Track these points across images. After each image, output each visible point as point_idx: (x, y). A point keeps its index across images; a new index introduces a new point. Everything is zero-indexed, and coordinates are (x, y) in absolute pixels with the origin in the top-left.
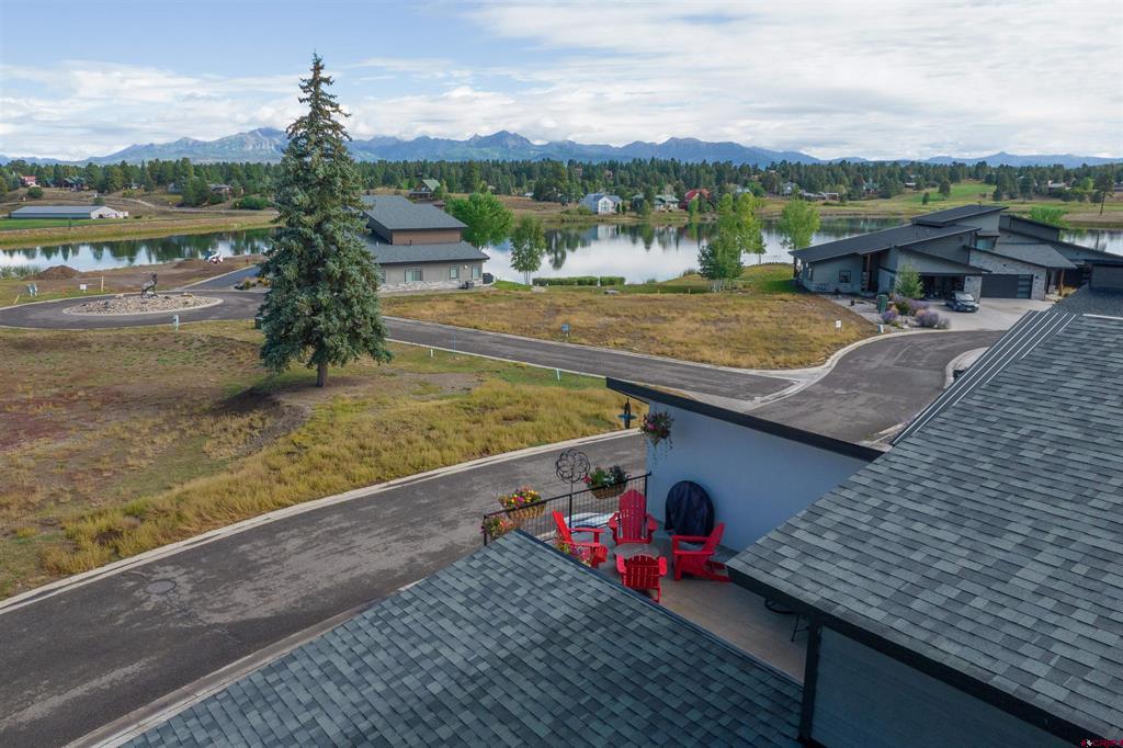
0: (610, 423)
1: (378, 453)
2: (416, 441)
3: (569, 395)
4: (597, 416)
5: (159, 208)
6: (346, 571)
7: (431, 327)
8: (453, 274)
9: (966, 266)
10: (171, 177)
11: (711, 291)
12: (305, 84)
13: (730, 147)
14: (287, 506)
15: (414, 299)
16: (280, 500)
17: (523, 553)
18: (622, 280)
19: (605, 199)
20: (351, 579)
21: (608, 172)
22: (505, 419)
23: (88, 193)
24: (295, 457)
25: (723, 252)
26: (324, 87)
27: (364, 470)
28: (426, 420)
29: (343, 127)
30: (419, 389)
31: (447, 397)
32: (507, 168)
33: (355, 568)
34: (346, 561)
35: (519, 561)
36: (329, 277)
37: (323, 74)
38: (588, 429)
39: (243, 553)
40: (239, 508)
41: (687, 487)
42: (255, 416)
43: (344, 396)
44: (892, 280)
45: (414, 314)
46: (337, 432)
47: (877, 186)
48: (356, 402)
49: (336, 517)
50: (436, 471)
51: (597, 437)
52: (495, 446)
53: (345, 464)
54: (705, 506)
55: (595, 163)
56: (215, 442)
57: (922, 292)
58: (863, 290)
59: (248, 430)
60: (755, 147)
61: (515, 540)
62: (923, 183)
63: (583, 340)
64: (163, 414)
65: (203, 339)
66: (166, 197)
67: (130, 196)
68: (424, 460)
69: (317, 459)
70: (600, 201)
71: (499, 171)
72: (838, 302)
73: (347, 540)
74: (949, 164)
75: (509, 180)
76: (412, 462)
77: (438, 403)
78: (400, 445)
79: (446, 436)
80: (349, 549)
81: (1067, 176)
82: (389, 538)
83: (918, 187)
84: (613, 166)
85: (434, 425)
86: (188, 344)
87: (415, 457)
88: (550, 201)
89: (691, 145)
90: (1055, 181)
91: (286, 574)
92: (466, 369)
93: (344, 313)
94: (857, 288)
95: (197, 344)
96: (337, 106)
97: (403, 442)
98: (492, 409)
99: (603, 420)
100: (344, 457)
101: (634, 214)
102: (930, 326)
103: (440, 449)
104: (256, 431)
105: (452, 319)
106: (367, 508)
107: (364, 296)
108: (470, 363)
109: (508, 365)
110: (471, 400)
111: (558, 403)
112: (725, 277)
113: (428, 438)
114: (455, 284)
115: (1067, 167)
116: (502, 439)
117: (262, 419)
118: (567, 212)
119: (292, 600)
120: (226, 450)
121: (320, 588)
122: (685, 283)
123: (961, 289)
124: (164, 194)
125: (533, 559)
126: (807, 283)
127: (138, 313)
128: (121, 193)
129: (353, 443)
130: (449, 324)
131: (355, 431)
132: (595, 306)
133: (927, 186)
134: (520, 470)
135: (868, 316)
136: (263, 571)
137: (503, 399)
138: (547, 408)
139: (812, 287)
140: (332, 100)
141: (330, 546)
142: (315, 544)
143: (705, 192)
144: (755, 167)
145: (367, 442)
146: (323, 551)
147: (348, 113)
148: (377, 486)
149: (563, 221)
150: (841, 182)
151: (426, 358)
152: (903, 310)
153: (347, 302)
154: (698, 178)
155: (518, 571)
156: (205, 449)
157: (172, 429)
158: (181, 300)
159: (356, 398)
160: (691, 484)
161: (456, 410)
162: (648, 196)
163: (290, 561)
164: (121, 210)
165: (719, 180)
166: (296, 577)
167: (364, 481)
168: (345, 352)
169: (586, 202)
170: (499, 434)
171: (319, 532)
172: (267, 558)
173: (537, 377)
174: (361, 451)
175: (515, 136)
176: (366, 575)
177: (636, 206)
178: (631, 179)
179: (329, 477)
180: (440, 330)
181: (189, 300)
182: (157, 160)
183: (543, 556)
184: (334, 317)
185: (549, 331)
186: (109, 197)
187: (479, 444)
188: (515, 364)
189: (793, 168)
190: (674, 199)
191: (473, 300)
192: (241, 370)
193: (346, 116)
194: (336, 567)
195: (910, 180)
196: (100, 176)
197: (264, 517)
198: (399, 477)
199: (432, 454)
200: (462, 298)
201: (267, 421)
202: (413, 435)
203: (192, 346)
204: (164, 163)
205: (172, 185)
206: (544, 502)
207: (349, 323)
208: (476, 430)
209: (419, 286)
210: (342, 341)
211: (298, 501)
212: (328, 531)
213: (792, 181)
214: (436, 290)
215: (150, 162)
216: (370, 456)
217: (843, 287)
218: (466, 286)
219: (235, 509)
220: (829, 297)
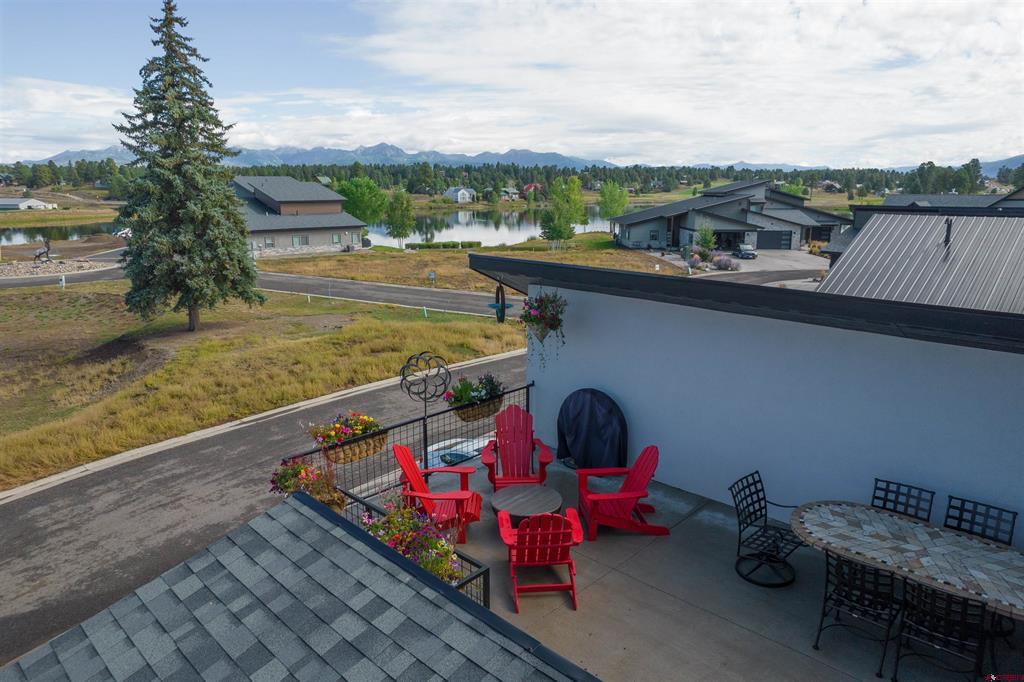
0: (474, 350)
1: (235, 390)
2: (279, 375)
3: (435, 328)
4: (462, 345)
5: (87, 201)
6: (163, 530)
7: (311, 280)
8: (336, 239)
9: (745, 223)
10: (97, 175)
11: (551, 249)
12: (157, 24)
13: (555, 155)
14: (114, 454)
15: (301, 260)
16: (106, 447)
17: (299, 551)
18: (479, 244)
19: (462, 191)
20: (168, 540)
21: (464, 174)
22: (373, 351)
23: (16, 188)
24: (141, 399)
25: (559, 218)
26: (177, 28)
27: (215, 408)
28: (293, 355)
29: (200, 71)
30: (292, 328)
31: (317, 335)
32: (386, 170)
33: (178, 524)
34: (167, 517)
35: (287, 576)
36: (192, 220)
37: (176, 14)
38: (454, 356)
39: (34, 519)
40: (46, 462)
41: (588, 396)
42: (116, 363)
43: (214, 338)
44: (691, 237)
45: (298, 270)
46: (194, 371)
47: (660, 183)
48: (224, 342)
49: (172, 462)
50: (296, 405)
51: (464, 363)
52: (361, 377)
53: (196, 403)
54: (615, 423)
55: (454, 167)
56: (68, 390)
57: (715, 243)
58: (668, 245)
59: (107, 376)
60: (572, 157)
61: (289, 519)
62: (692, 181)
63: (448, 285)
64: (20, 365)
65: (90, 296)
66: (94, 192)
67: (59, 190)
68: (283, 394)
69: (165, 399)
70: (460, 193)
71: (380, 173)
72: (652, 254)
73: (176, 491)
74: (709, 168)
75: (387, 179)
76: (269, 397)
77: (308, 339)
78: (260, 381)
79: (311, 370)
80: (175, 502)
81: (786, 176)
82: (229, 484)
83: (689, 184)
84: (468, 169)
85: (300, 359)
86: (73, 301)
87: (273, 392)
88: (420, 193)
89: (526, 154)
90: (779, 180)
91: (81, 543)
92: (340, 312)
93: (207, 254)
94: (664, 244)
95: (84, 301)
96: (195, 50)
97: (264, 377)
98: (361, 343)
99: (468, 348)
100: (196, 395)
101: (485, 202)
102: (726, 269)
103: (302, 383)
104: (115, 376)
105: (332, 273)
106: (211, 449)
107: (228, 238)
108: (344, 307)
109: (380, 306)
110: (340, 336)
111: (425, 335)
112: (562, 238)
113: (291, 372)
114: (337, 248)
115: (784, 171)
116: (368, 369)
117: (123, 364)
118: (434, 201)
119: (73, 581)
120: (78, 397)
121: (122, 557)
122: (529, 245)
123: (743, 242)
124: (90, 189)
125: (319, 570)
126: (626, 242)
127: (28, 276)
128: (50, 188)
129: (211, 380)
130: (329, 277)
131: (215, 369)
132: (457, 261)
133: (695, 183)
134: (386, 399)
135: (676, 263)
136: (50, 540)
137: (373, 333)
138: (414, 340)
139: (629, 244)
140: (187, 42)
141: (154, 499)
142: (134, 497)
143: (539, 185)
144: (574, 169)
145: (225, 379)
146: (142, 505)
147: (205, 57)
148: (229, 424)
149: (431, 208)
150: (636, 180)
151: (304, 304)
152: (704, 257)
153: (211, 245)
154: (532, 176)
155: (278, 605)
156: (54, 397)
157: (24, 380)
158: (76, 264)
159: (225, 339)
160: (594, 392)
161: (326, 345)
162: (496, 189)
163: (93, 524)
164: (50, 202)
165: (548, 178)
166: (93, 545)
167: (213, 420)
168: (210, 293)
169: (449, 193)
170: (366, 364)
171: (145, 482)
172: (62, 521)
173: (406, 315)
174: (216, 389)
175: (392, 147)
176: (189, 534)
177: (487, 197)
178: (482, 179)
179: (174, 418)
180: (321, 282)
181: (85, 265)
182: (83, 160)
183: (342, 557)
184: (197, 258)
185: (418, 279)
186: (39, 191)
187: (344, 376)
188: (386, 306)
189: (600, 170)
190: (515, 191)
191: (352, 259)
192: (121, 322)
193: (205, 60)
194: (152, 525)
195: (683, 179)
196: (29, 174)
197: (82, 468)
198: (254, 413)
199: (293, 387)
200: (343, 258)
201: (128, 365)
202: (275, 370)
203: (78, 304)
204: (90, 163)
205: (99, 182)
206: (385, 431)
207: (213, 265)
208: (343, 364)
209: (306, 250)
210: (207, 283)
211: (127, 448)
212: (154, 481)
213: (601, 180)
214: (321, 253)
215: (77, 162)
216: (225, 393)
217: (654, 244)
218: (348, 249)
219: (41, 463)
220: (643, 251)
